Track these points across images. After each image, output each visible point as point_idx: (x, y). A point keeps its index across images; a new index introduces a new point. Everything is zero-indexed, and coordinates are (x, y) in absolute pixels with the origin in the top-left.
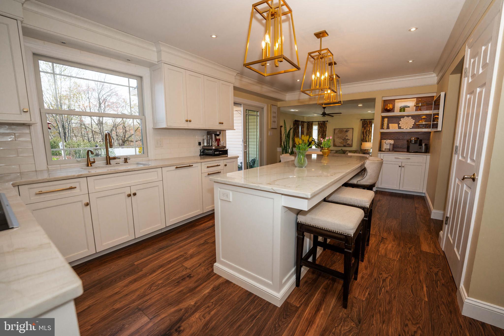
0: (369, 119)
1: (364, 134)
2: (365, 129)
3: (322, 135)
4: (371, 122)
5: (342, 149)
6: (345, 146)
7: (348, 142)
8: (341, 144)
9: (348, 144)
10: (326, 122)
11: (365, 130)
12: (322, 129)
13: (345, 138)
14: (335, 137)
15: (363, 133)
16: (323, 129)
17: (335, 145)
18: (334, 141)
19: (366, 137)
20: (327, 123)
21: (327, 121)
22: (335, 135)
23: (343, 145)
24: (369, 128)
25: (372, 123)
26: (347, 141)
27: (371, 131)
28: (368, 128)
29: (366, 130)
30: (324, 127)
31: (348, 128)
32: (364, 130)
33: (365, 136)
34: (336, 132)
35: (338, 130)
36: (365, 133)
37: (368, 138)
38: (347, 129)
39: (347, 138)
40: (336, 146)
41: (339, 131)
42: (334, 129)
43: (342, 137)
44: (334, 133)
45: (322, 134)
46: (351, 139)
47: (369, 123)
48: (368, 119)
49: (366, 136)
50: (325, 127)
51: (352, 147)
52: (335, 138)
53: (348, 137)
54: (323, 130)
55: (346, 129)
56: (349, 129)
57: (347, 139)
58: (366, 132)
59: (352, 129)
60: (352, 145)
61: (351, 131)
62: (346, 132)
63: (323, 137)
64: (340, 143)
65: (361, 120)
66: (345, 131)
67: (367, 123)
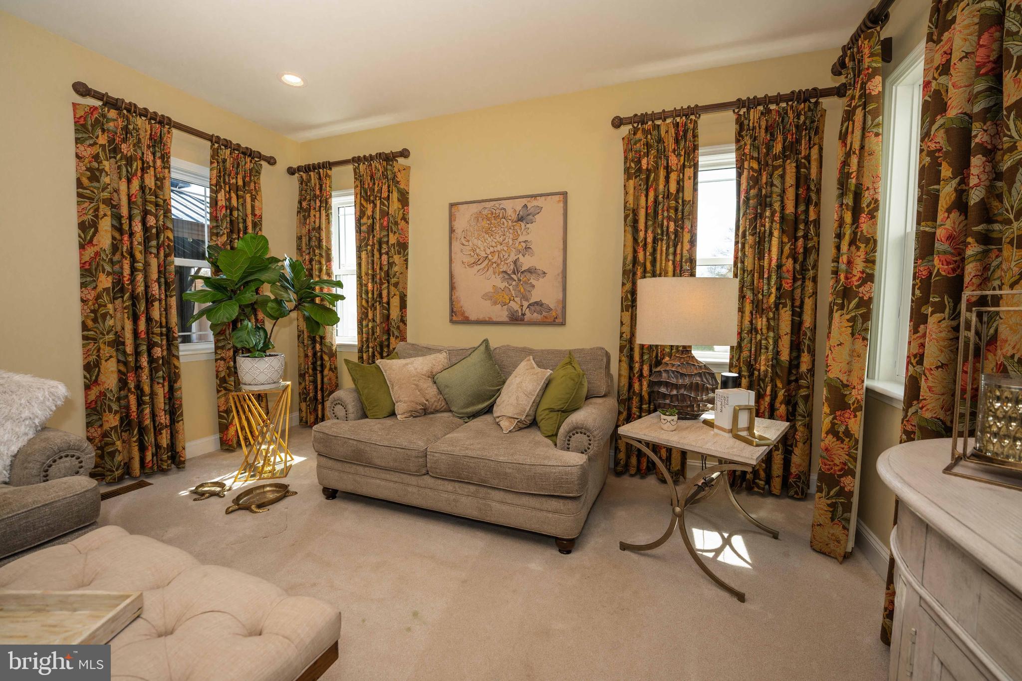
0: (676, 113)
1: (641, 225)
2: (647, 190)
3: (377, 246)
4: (686, 132)
5: (486, 341)
6: (516, 319)
7: (534, 292)
8: (495, 303)
9: (536, 303)
10: (401, 160)
11: (643, 199)
12: (375, 206)
13: (515, 262)
14: (458, 257)
15: (635, 221)
16: (382, 203)
17: (458, 316)
18: (452, 287)
19: (655, 250)
20: (407, 169)
21: (405, 153)
22: (456, 246)
23: (504, 315)
24: (673, 176)
25: (695, 136)
26: (533, 286)
27: (688, 196)
28: (667, 178)
29: (656, 197)
30: (385, 195)
31: (534, 197)
32: (637, 199)
33: (650, 240)
34: (461, 224)
35: (474, 208)
36: (647, 214)
37: (675, 254)
38: (524, 201)
39: (526, 262)
40: (466, 321)
41: (478, 217)
42: (452, 205)
43: (495, 259)
44: (452, 230)
45: (380, 243)
46: (554, 271)
47: (677, 141)
48: (663, 115)
49: (655, 241)
50: (395, 196)
51: (563, 324)
52: (458, 269)
53: (532, 255)
54: (385, 214)
55: (518, 205)
56: (540, 202)
57: (530, 271)
58: (650, 211)
59: (557, 198)
60: (564, 308)
61: (551, 209)
62: (521, 219)
63: (385, 257)
64: (486, 297)
65: (618, 123)
66: (514, 217)
67: (660, 140)
